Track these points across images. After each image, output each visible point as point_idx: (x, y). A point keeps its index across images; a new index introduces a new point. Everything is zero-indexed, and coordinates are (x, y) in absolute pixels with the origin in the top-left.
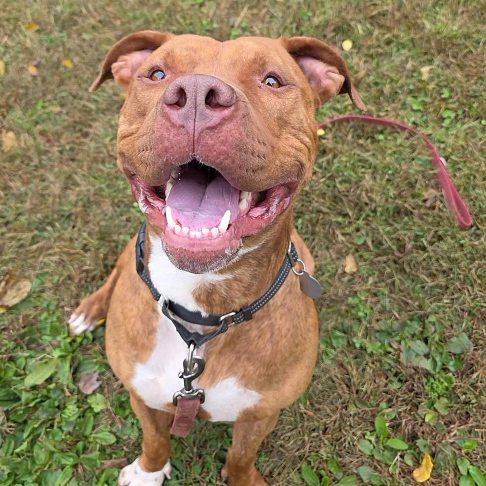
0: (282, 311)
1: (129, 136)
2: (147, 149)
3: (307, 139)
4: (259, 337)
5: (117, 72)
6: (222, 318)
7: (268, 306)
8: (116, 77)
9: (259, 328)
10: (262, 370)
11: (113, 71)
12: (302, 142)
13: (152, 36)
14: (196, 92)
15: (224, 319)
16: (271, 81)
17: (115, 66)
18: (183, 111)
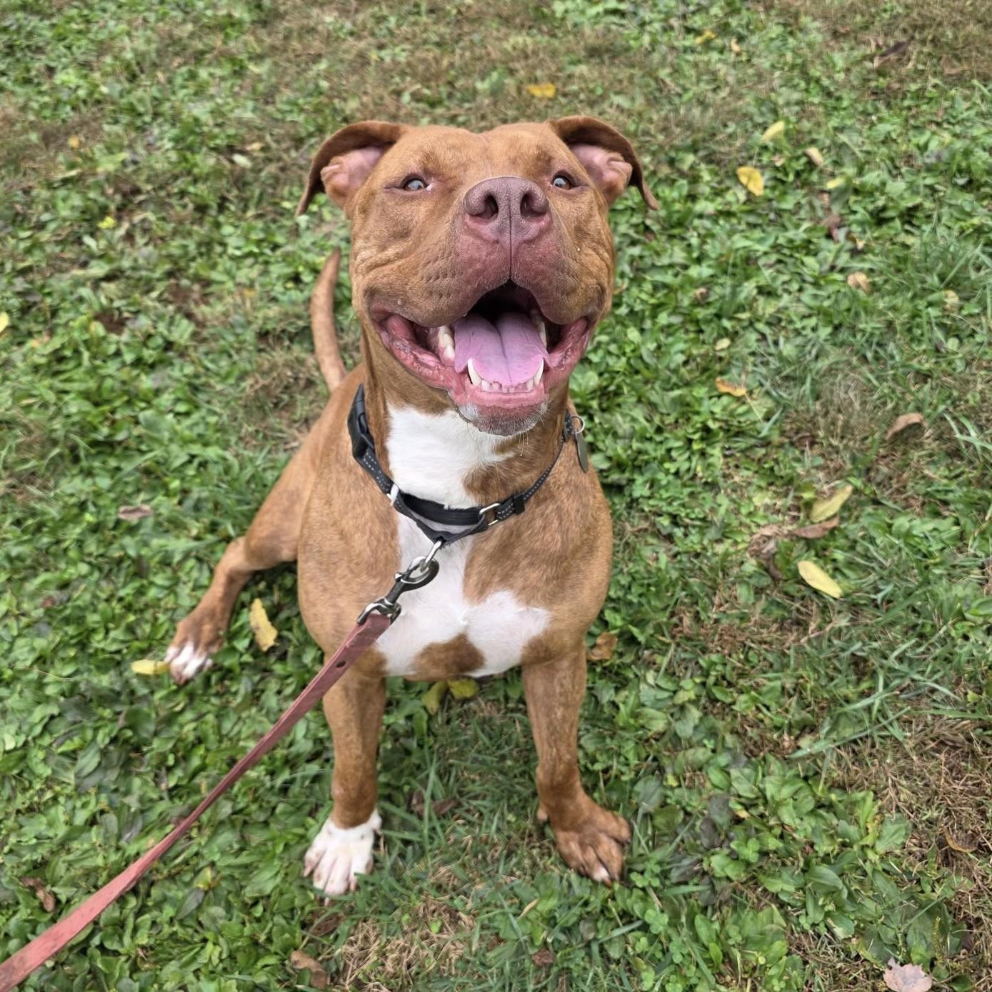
0: (567, 489)
1: (383, 265)
2: (445, 276)
3: (606, 255)
4: (544, 528)
5: (328, 180)
6: (482, 511)
7: (547, 485)
8: (328, 188)
9: (542, 515)
10: (550, 572)
11: (323, 179)
12: (602, 259)
13: (377, 128)
14: (509, 200)
15: (486, 513)
16: (560, 181)
17: (326, 171)
18: (495, 223)
